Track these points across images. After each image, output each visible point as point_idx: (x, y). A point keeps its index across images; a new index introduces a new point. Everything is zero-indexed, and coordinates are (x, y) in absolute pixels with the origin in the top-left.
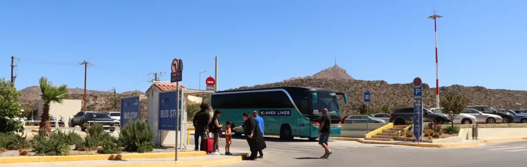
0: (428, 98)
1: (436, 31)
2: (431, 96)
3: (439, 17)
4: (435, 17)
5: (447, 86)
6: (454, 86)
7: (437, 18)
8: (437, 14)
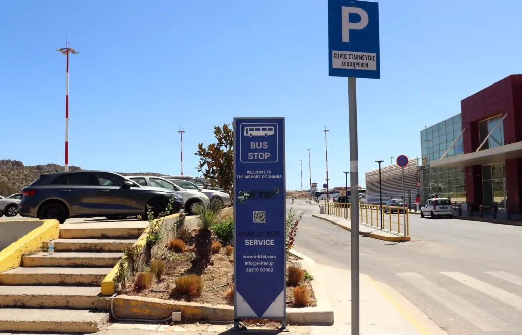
0: (22, 176)
1: (67, 71)
2: (26, 175)
3: (73, 52)
4: (67, 52)
5: (43, 165)
6: (49, 166)
7: (70, 54)
8: (72, 47)
